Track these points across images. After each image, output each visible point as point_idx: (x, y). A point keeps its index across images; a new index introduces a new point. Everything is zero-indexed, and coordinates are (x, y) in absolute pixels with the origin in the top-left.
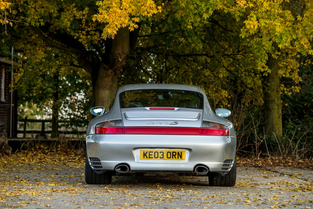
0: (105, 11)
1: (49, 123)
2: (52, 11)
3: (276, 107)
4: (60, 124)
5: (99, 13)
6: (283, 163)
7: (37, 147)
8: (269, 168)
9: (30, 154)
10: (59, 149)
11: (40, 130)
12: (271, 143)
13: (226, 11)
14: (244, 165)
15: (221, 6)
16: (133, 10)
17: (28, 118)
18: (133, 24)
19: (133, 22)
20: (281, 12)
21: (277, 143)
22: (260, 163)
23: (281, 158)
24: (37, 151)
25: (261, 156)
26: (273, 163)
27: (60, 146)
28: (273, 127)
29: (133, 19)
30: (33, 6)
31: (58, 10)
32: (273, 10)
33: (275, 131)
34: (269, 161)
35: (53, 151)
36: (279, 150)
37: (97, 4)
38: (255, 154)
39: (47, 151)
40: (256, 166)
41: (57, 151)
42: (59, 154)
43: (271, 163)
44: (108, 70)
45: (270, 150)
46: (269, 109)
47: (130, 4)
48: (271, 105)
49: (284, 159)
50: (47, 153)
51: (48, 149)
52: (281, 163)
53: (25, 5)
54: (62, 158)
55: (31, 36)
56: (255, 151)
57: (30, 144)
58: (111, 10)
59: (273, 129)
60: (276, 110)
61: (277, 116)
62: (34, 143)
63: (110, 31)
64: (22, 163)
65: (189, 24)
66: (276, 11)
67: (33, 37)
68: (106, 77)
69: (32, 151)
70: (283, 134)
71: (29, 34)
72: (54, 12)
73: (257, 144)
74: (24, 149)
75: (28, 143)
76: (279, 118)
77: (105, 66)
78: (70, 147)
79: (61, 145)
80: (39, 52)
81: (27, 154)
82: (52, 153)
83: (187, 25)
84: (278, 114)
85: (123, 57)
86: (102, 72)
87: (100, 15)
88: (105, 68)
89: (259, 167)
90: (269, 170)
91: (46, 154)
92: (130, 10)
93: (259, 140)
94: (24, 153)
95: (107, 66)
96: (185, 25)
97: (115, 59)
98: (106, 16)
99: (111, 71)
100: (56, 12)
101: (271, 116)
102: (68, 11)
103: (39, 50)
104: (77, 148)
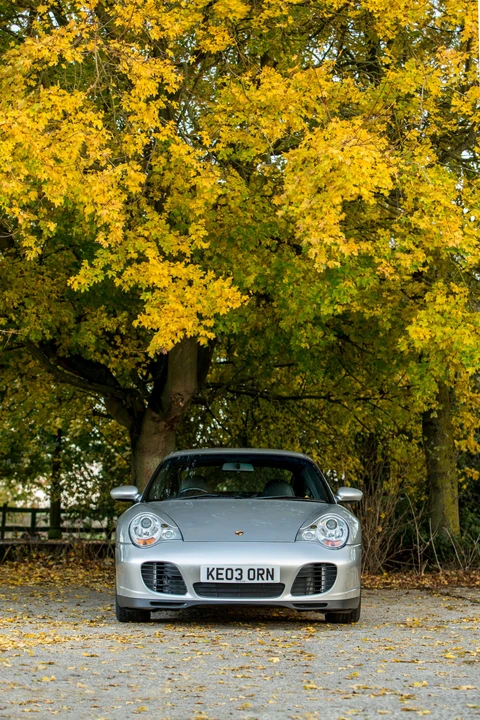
0: (156, 310)
1: (44, 514)
2: (67, 319)
3: (449, 485)
4: (63, 515)
5: (144, 312)
6: (467, 582)
7: (34, 556)
8: (446, 591)
9: (23, 568)
10: (72, 559)
11: (29, 525)
12: (441, 548)
13: (367, 316)
14: (401, 586)
15: (358, 308)
16: (204, 307)
17: (9, 505)
18: (206, 332)
19: (206, 328)
20: (468, 314)
21: (452, 547)
22: (427, 582)
23: (461, 572)
24: (34, 563)
25: (428, 570)
26: (449, 582)
27: (73, 554)
28: (444, 519)
29: (204, 322)
30: (34, 310)
31: (76, 318)
32: (454, 311)
33: (448, 526)
34: (442, 578)
35: (61, 563)
36: (457, 559)
37: (141, 298)
38: (417, 567)
39: (51, 563)
40: (422, 588)
41: (68, 562)
42: (72, 568)
43: (446, 583)
44: (159, 422)
45: (441, 559)
46: (437, 488)
47: (200, 297)
48: (439, 482)
49: (466, 574)
50: (52, 566)
51: (52, 559)
52: (463, 581)
53: (22, 308)
54: (81, 576)
55: (27, 362)
56: (416, 562)
57: (21, 550)
58: (166, 306)
59: (444, 523)
60: (448, 490)
61: (451, 500)
62: (29, 549)
63: (162, 342)
64: (13, 584)
65: (303, 340)
66: (460, 313)
67: (31, 365)
68: (155, 433)
69: (24, 562)
70: (462, 532)
71: (24, 360)
72: (69, 321)
73: (420, 550)
74: (11, 558)
75: (18, 549)
76: (454, 502)
77: (154, 414)
78: (89, 555)
79: (75, 552)
80: (41, 390)
81: (17, 567)
82: (60, 566)
83: (301, 341)
84: (453, 496)
85: (186, 399)
86: (148, 425)
87: (145, 317)
88: (153, 419)
89: (428, 589)
90: (448, 594)
91: (50, 567)
92: (199, 307)
93: (422, 541)
94: (11, 566)
95: (156, 415)
96: (297, 342)
97: (173, 402)
98: (157, 318)
99: (164, 423)
100: (73, 321)
101: (441, 501)
102: (93, 318)
103: (41, 387)
104: (101, 556)
